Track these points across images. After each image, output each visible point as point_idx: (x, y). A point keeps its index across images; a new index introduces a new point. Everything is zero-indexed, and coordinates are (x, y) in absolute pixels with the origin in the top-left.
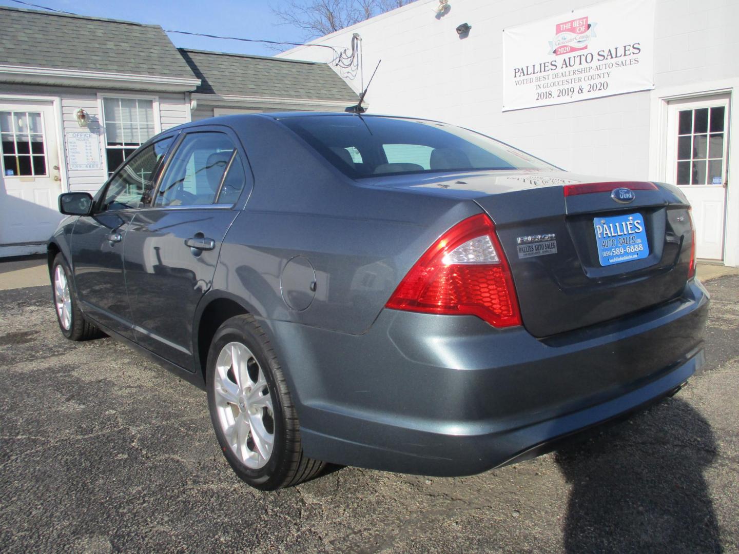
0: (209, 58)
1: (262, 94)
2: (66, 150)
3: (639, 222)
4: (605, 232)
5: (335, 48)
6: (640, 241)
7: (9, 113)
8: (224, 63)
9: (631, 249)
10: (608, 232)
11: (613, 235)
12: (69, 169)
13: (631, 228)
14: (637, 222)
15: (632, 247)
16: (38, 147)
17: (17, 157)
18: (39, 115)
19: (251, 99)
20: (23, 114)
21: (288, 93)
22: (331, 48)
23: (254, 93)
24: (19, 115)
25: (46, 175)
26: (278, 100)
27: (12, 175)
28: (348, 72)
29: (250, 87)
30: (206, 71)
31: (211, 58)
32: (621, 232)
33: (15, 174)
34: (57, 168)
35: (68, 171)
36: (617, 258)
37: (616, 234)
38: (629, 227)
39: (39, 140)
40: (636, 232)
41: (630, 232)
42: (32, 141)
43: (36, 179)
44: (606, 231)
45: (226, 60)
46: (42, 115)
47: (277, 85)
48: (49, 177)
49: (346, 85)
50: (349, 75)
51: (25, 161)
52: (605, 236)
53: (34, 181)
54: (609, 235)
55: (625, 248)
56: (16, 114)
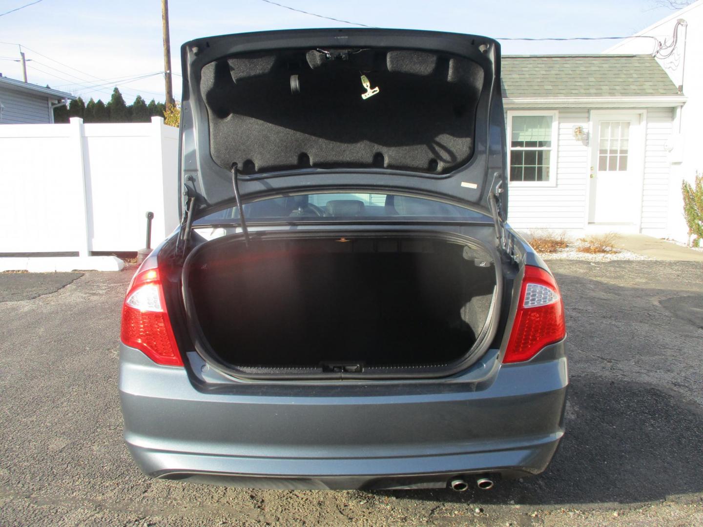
0: (515, 62)
1: (556, 95)
5: (657, 38)
8: (529, 66)
19: (543, 100)
21: (587, 91)
22: (652, 37)
23: (548, 93)
26: (572, 99)
28: (671, 62)
29: (546, 88)
30: (506, 76)
31: (517, 62)
45: (532, 62)
47: (577, 84)
49: (668, 77)
50: (672, 65)
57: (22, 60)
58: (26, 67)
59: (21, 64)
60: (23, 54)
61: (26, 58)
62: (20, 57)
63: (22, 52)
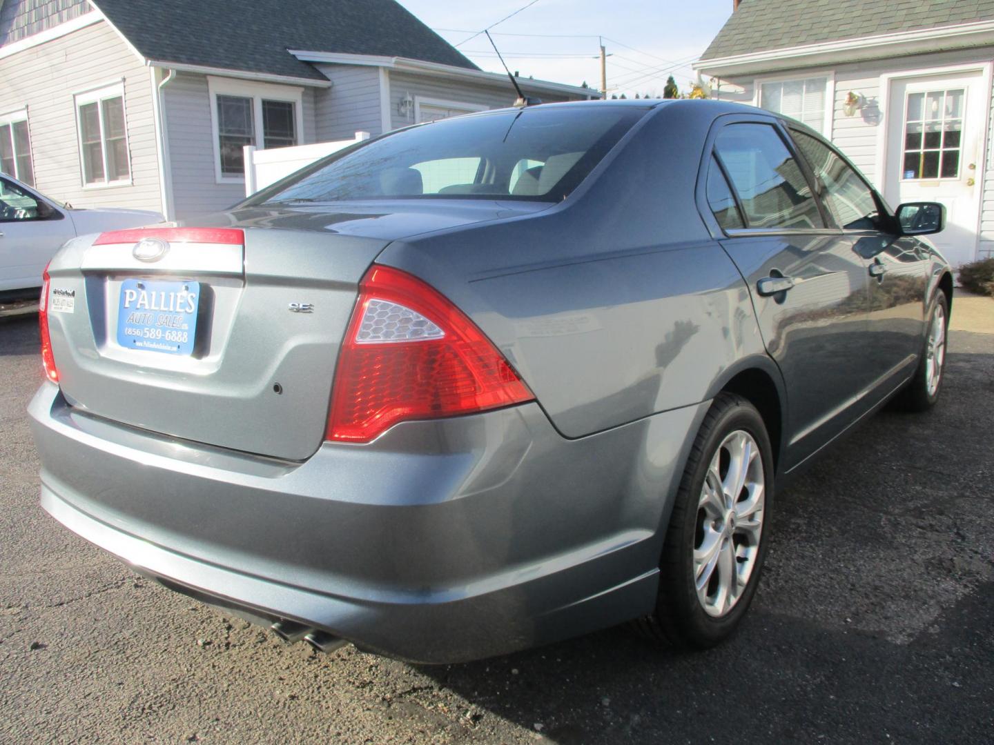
2: (989, 140)
3: (194, 296)
4: (140, 302)
6: (187, 328)
7: (922, 95)
9: (172, 335)
10: (146, 302)
11: (153, 307)
12: (988, 168)
13: (181, 303)
14: (192, 297)
15: (174, 333)
16: (953, 137)
17: (922, 153)
18: (961, 92)
20: (940, 93)
24: (935, 95)
25: (956, 177)
27: (912, 178)
32: (165, 307)
33: (916, 176)
34: (973, 167)
35: (986, 170)
36: (148, 342)
37: (157, 308)
38: (179, 301)
39: (956, 128)
40: (186, 311)
41: (178, 310)
42: (948, 130)
43: (941, 183)
44: (144, 299)
46: (965, 92)
48: (960, 180)
51: (931, 159)
52: (138, 306)
53: (938, 185)
54: (147, 307)
55: (164, 332)
56: (931, 94)
57: (601, 56)
58: (606, 64)
59: (600, 61)
60: (603, 49)
61: (607, 53)
62: (600, 53)
63: (603, 45)
